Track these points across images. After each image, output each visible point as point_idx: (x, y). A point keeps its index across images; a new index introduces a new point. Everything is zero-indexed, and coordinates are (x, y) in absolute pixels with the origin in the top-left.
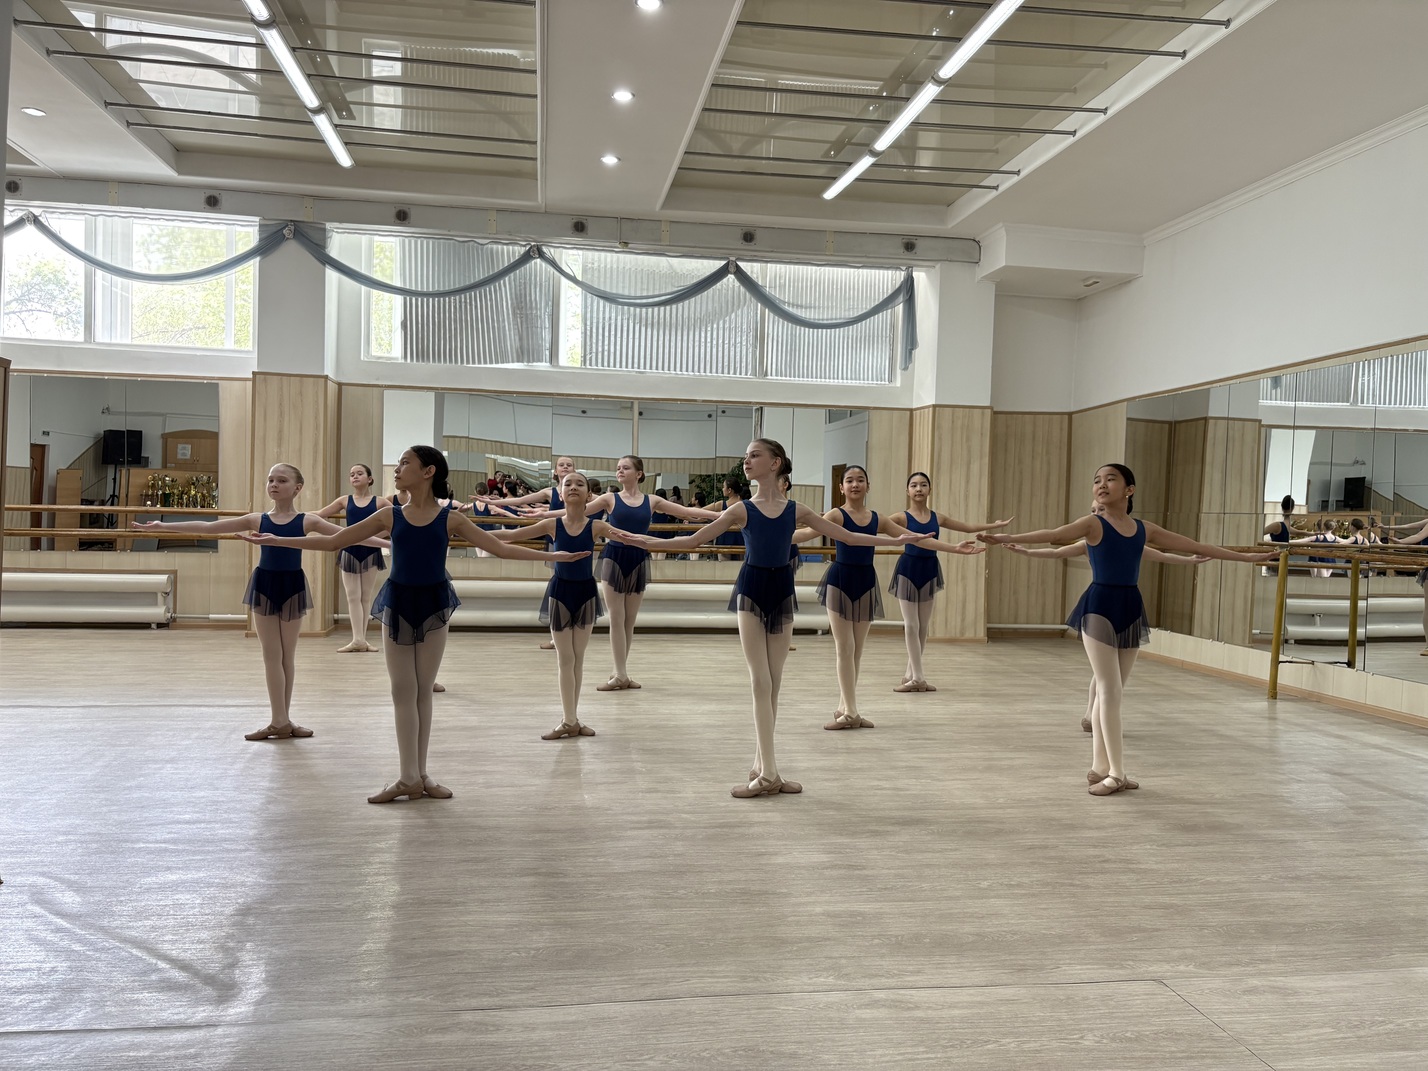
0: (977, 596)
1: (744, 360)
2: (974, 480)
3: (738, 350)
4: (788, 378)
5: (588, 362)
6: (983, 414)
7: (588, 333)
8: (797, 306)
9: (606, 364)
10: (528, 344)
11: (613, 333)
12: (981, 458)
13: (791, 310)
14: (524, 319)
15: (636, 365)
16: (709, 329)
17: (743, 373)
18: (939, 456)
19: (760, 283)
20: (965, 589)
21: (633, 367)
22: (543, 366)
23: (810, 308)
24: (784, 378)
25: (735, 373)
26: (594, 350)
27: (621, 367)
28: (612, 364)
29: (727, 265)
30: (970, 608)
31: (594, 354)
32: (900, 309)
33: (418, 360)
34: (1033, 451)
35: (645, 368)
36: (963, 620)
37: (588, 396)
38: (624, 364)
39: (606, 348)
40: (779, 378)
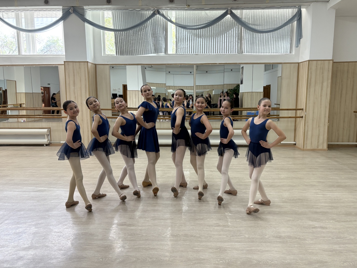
0: (324, 133)
1: (234, 48)
2: (324, 89)
3: (232, 44)
4: (251, 53)
5: (178, 52)
6: (329, 63)
7: (178, 41)
8: (254, 25)
9: (184, 52)
10: (157, 47)
11: (186, 41)
12: (328, 80)
13: (252, 26)
14: (155, 38)
15: (195, 52)
16: (221, 37)
17: (234, 53)
18: (310, 80)
19: (240, 17)
20: (319, 131)
21: (194, 53)
22: (163, 54)
23: (259, 25)
24: (249, 53)
25: (231, 53)
26: (180, 47)
27: (189, 53)
28: (186, 52)
29: (227, 11)
30: (321, 138)
31: (180, 49)
32: (295, 23)
33: (121, 55)
34: (347, 77)
35: (198, 53)
36: (318, 142)
37: (178, 64)
38: (190, 52)
39: (184, 46)
40: (248, 53)
